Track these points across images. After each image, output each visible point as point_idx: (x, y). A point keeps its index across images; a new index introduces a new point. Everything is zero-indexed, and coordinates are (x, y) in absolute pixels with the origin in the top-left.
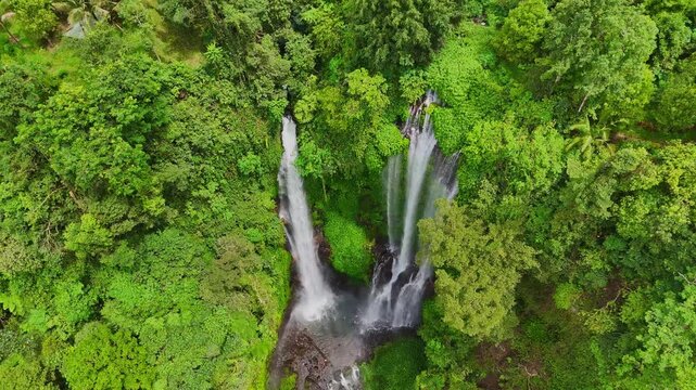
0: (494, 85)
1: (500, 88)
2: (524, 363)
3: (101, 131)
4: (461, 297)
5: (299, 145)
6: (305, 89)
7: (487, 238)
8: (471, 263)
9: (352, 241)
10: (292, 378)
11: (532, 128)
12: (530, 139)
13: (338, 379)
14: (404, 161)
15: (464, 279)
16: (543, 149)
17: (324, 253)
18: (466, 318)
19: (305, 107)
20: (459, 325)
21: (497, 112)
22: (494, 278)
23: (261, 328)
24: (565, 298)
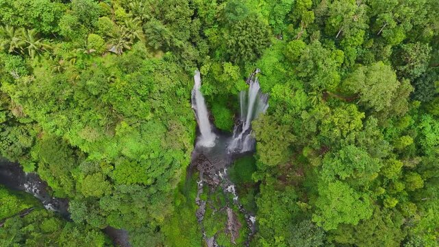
0: (282, 70)
1: (285, 71)
2: (296, 171)
3: (134, 98)
4: (266, 152)
5: (202, 84)
6: (205, 62)
7: (276, 131)
8: (271, 139)
9: (224, 115)
10: (197, 173)
11: (295, 90)
12: (294, 95)
13: (218, 173)
14: (247, 92)
15: (267, 146)
16: (299, 99)
17: (212, 119)
18: (268, 160)
19: (205, 69)
20: (265, 162)
21: (283, 81)
22: (279, 145)
23: (185, 156)
24: (306, 152)
